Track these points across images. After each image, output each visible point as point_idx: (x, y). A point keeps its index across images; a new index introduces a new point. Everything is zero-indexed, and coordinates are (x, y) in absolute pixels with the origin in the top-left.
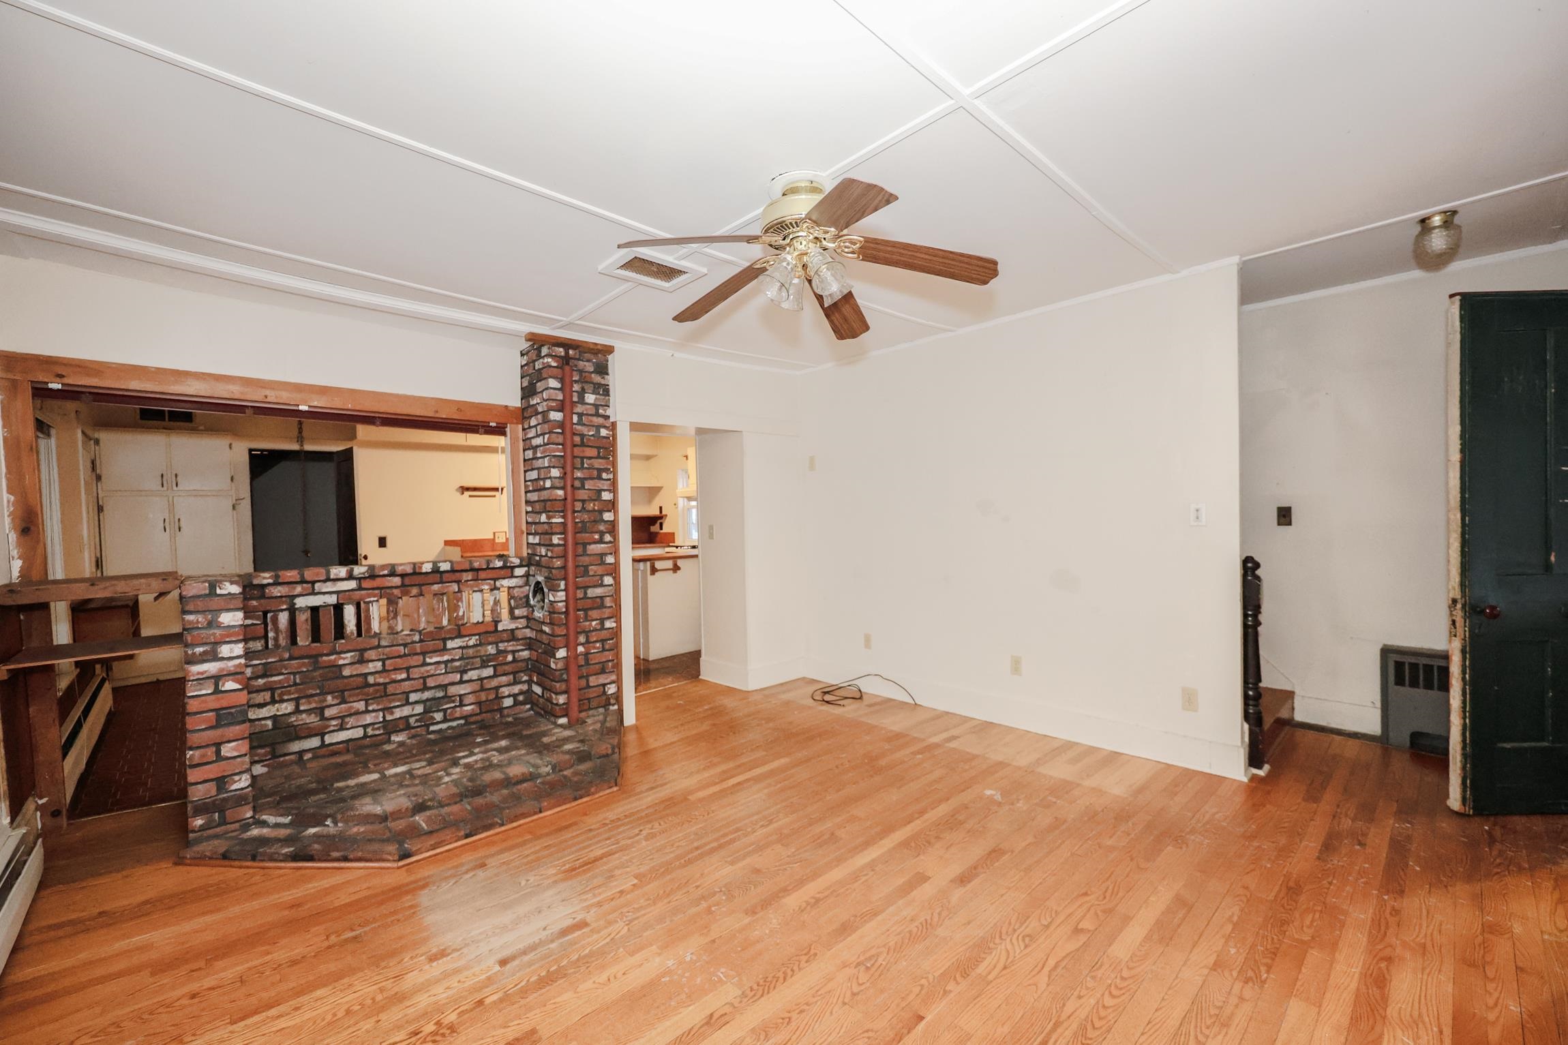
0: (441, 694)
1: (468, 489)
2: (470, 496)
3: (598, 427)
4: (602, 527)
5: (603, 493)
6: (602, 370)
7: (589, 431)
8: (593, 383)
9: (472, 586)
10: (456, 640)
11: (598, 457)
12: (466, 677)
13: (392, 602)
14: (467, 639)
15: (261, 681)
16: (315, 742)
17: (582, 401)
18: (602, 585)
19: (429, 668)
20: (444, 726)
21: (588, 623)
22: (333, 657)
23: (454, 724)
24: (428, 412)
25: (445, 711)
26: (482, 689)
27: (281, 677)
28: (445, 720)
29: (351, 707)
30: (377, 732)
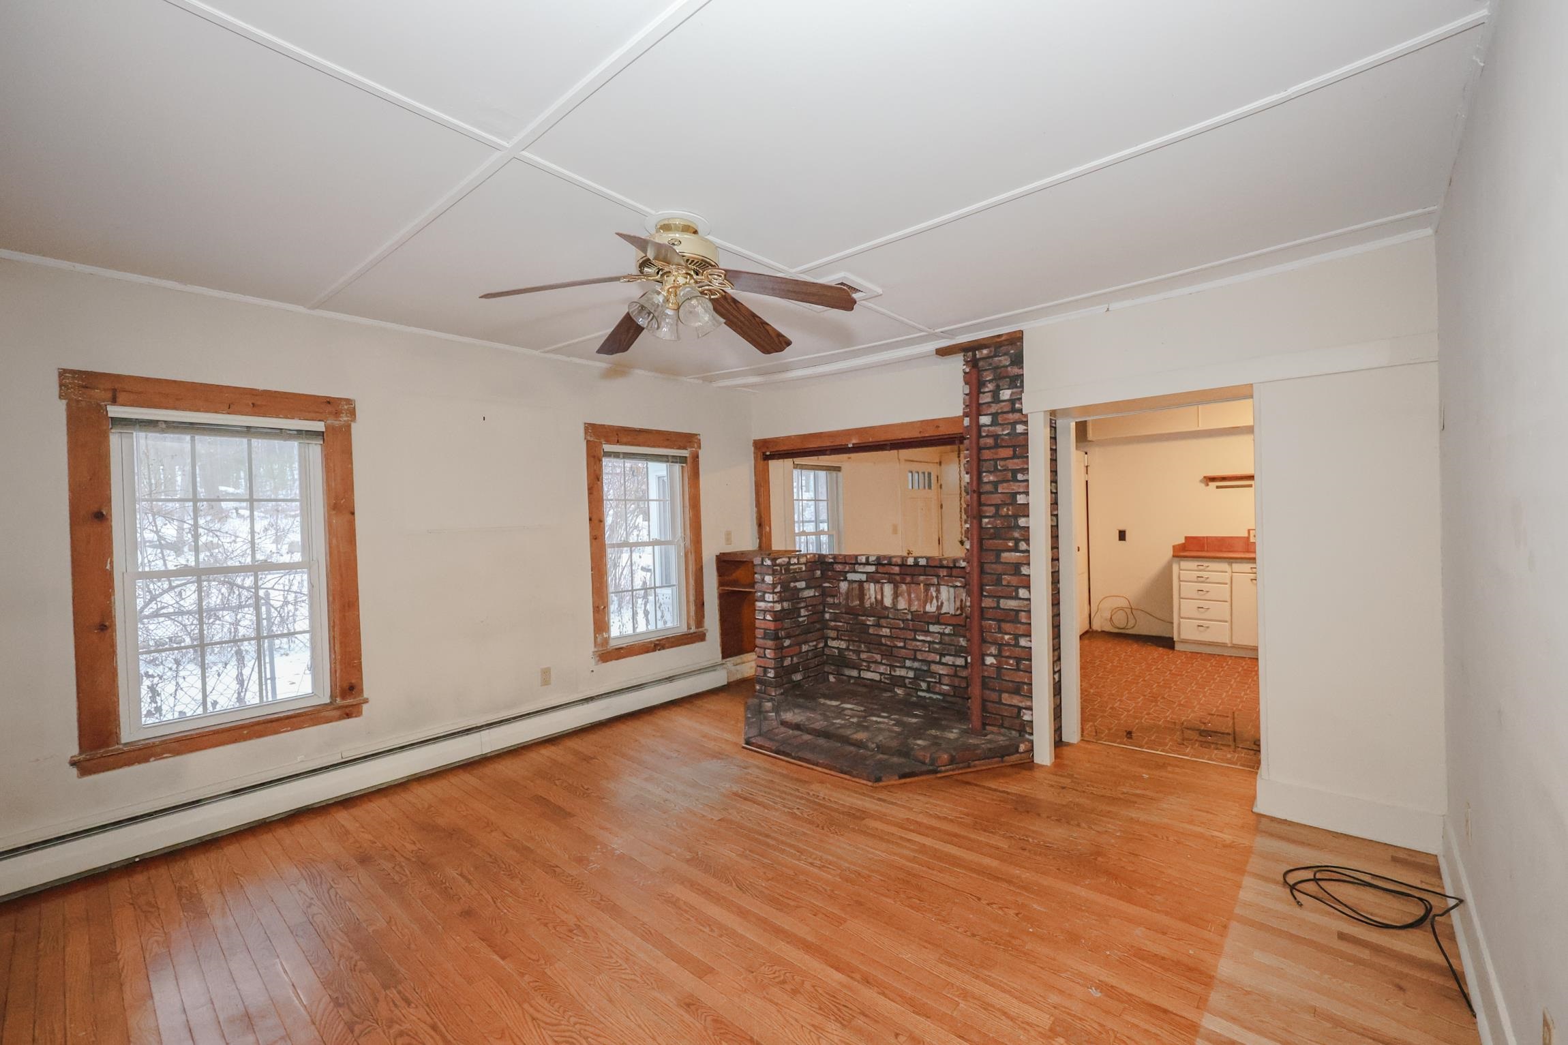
0: (925, 668)
1: (1213, 479)
2: (1218, 487)
3: (1014, 424)
4: (1016, 535)
5: (1018, 496)
6: (1018, 360)
7: (1003, 430)
8: (1008, 377)
9: (947, 581)
10: (936, 626)
11: (1014, 457)
12: (944, 660)
13: (896, 588)
14: (944, 627)
15: (833, 624)
16: (855, 673)
17: (996, 398)
18: (1017, 598)
19: (918, 643)
20: (927, 695)
21: (1000, 635)
22: (864, 618)
23: (935, 697)
24: (915, 434)
25: (929, 683)
26: (955, 675)
27: (841, 624)
28: (928, 691)
29: (873, 657)
30: (886, 681)
